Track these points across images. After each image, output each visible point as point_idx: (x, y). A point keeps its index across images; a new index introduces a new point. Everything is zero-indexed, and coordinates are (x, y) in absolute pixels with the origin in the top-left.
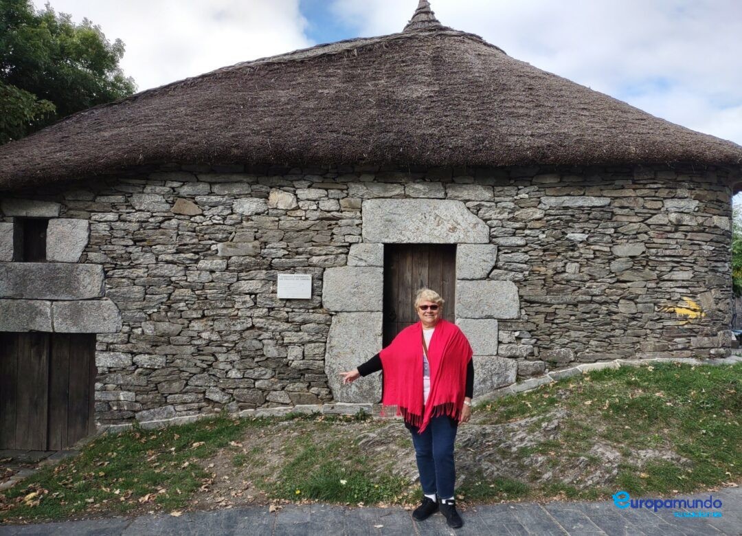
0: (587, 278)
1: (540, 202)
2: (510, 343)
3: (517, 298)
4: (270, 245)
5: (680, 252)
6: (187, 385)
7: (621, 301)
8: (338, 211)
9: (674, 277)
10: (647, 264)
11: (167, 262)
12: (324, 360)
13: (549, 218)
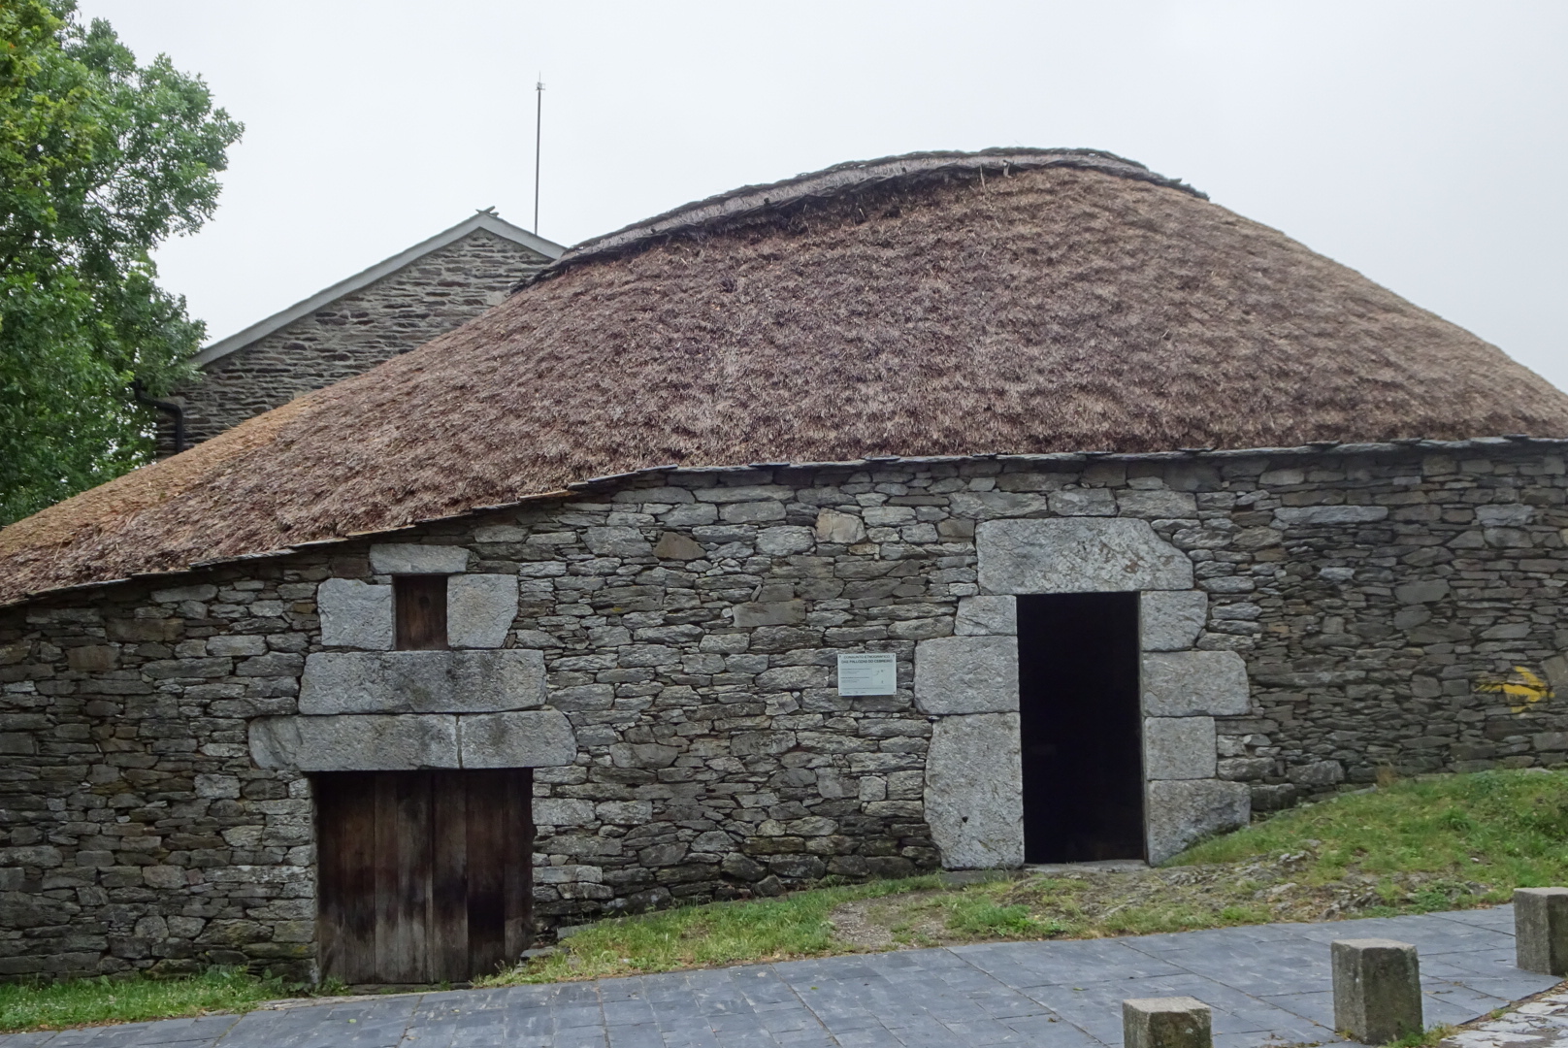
0: (1355, 640)
1: (1274, 518)
2: (1236, 756)
3: (1244, 678)
4: (823, 606)
5: (1507, 592)
6: (689, 850)
7: (1416, 678)
8: (935, 543)
9: (1501, 635)
10: (1454, 616)
11: (651, 641)
12: (922, 799)
13: (1288, 543)
